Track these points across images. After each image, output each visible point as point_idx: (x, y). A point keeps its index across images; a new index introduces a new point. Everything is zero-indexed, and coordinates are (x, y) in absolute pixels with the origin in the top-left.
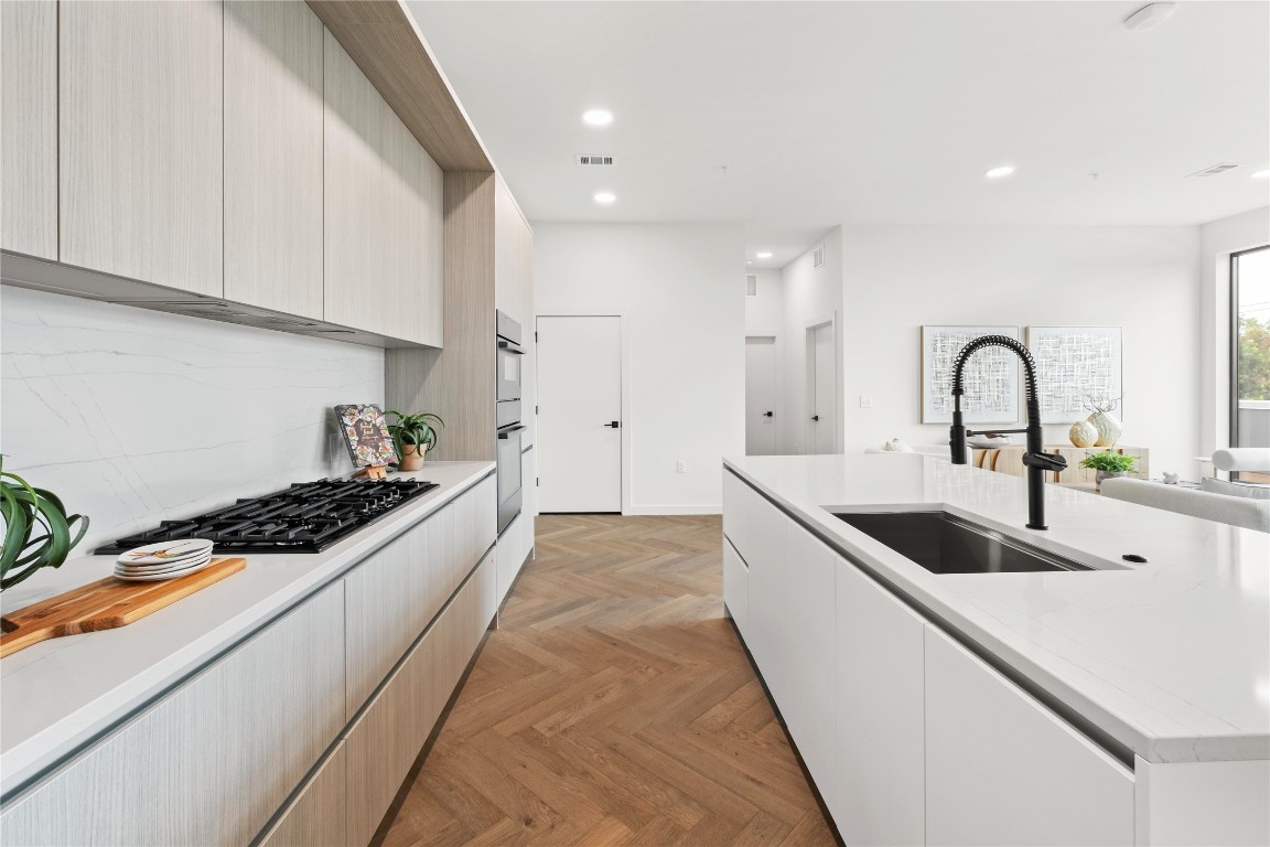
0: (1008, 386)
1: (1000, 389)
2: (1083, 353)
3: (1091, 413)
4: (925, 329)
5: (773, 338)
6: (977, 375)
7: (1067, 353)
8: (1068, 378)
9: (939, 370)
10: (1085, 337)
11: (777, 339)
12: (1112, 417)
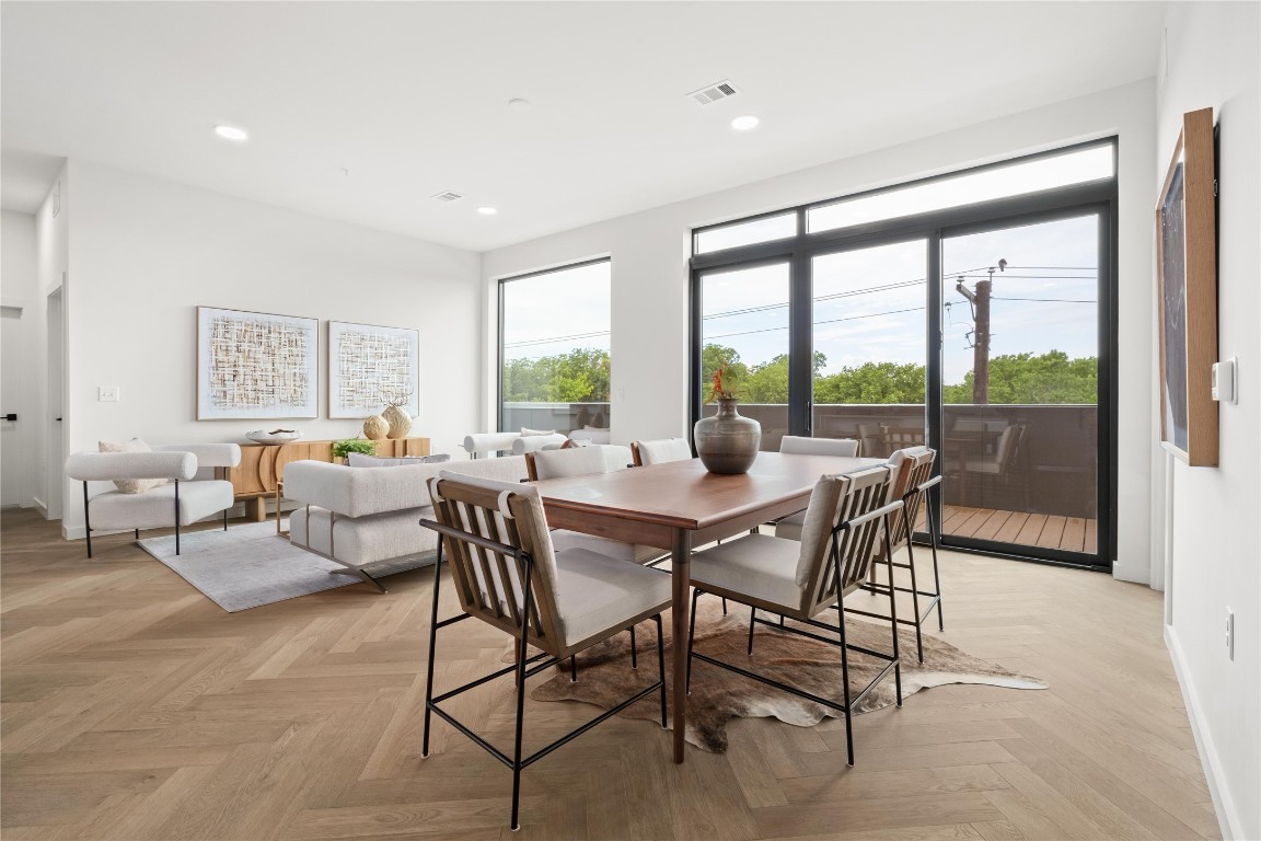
0: (306, 381)
1: (298, 383)
2: (384, 351)
3: (386, 408)
4: (200, 309)
5: (19, 310)
6: (270, 367)
7: (368, 350)
8: (370, 374)
9: (220, 359)
10: (386, 336)
11: (24, 311)
12: (404, 411)
